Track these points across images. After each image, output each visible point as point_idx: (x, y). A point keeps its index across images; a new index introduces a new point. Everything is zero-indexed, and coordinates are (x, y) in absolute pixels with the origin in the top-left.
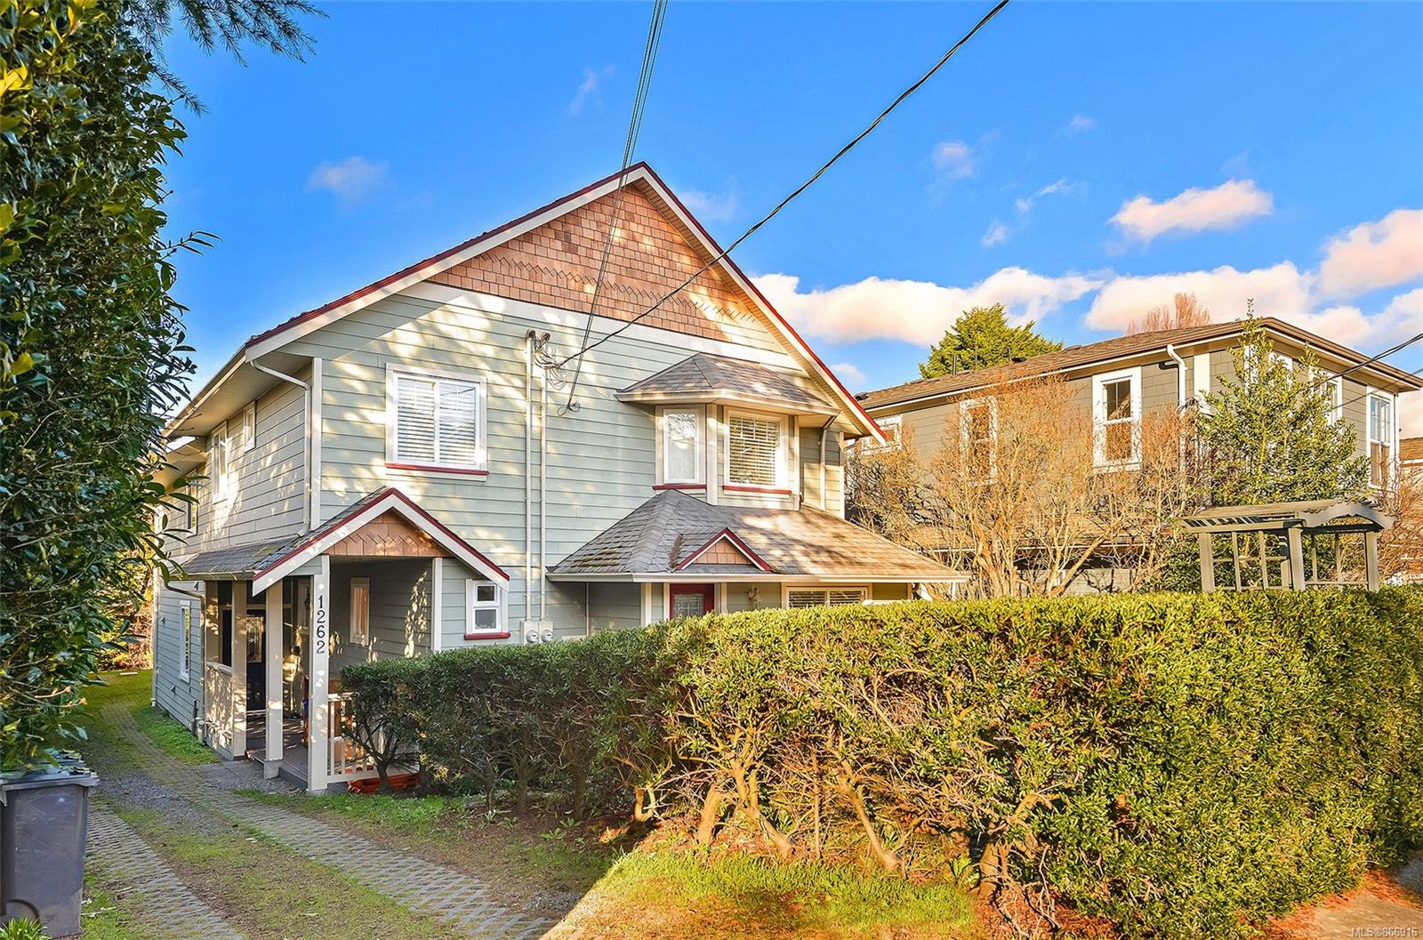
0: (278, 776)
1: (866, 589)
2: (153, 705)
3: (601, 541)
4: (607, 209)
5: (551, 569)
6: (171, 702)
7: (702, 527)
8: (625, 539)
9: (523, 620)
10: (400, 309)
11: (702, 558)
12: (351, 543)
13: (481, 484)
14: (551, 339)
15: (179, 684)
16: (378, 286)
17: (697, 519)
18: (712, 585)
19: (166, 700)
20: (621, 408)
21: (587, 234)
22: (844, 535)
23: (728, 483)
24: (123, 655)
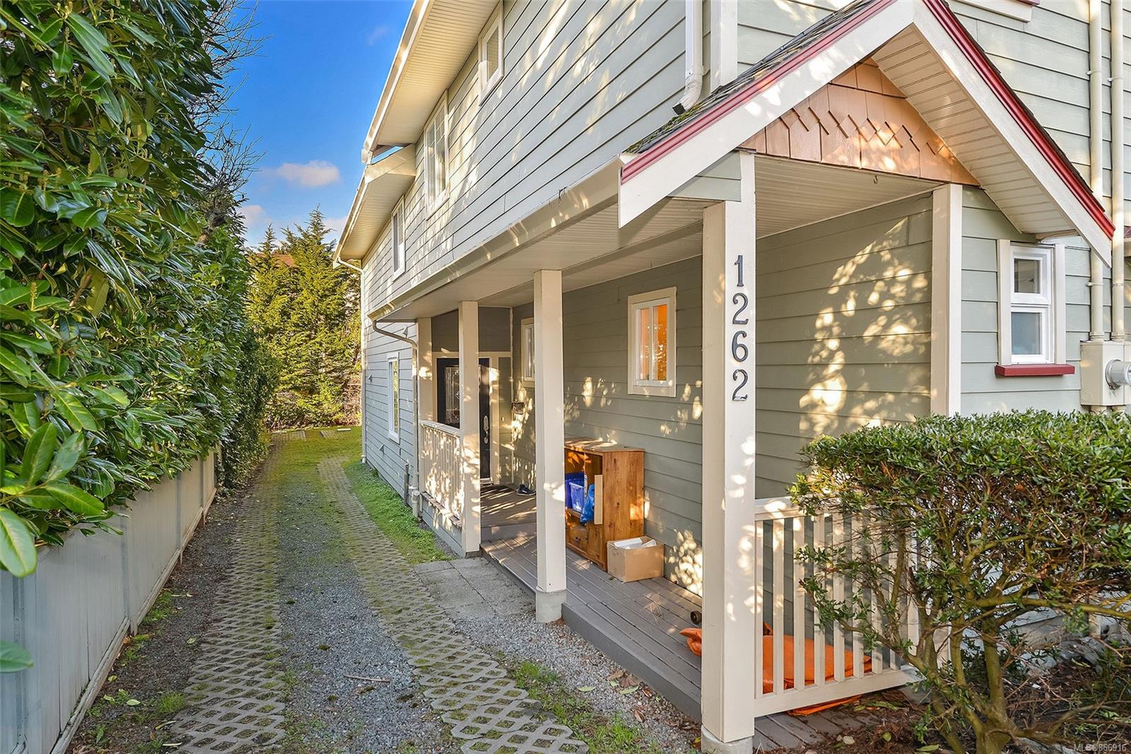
0: (562, 619)
2: (364, 461)
6: (380, 462)
9: (1084, 338)
12: (797, 128)
13: (1021, 27)
15: (387, 443)
19: (376, 460)
24: (340, 414)
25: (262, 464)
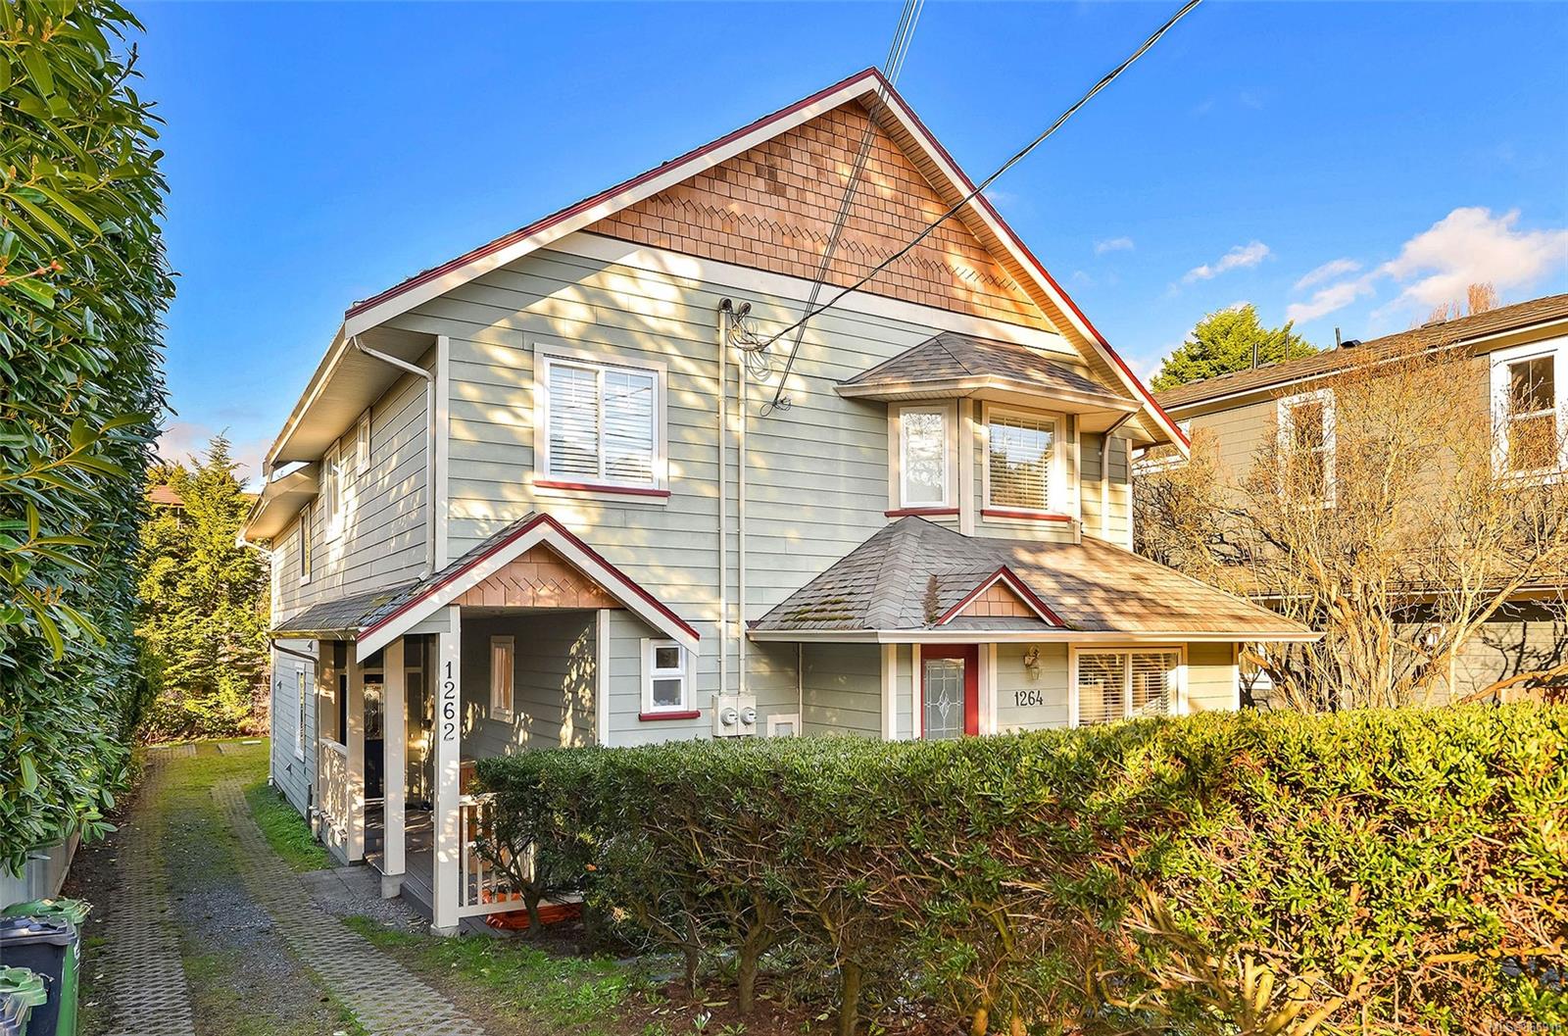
0: (400, 896)
1: (1179, 651)
2: (271, 783)
3: (818, 587)
4: (824, 136)
5: (751, 624)
6: (287, 783)
7: (958, 565)
8: (855, 583)
9: (716, 694)
10: (554, 270)
11: (968, 609)
12: (488, 589)
13: (660, 509)
14: (752, 312)
15: (295, 762)
16: (526, 232)
17: (950, 555)
18: (975, 647)
19: (284, 781)
20: (843, 405)
21: (798, 169)
22: (1147, 576)
23: (988, 507)
24: (248, 719)
25: (138, 789)
